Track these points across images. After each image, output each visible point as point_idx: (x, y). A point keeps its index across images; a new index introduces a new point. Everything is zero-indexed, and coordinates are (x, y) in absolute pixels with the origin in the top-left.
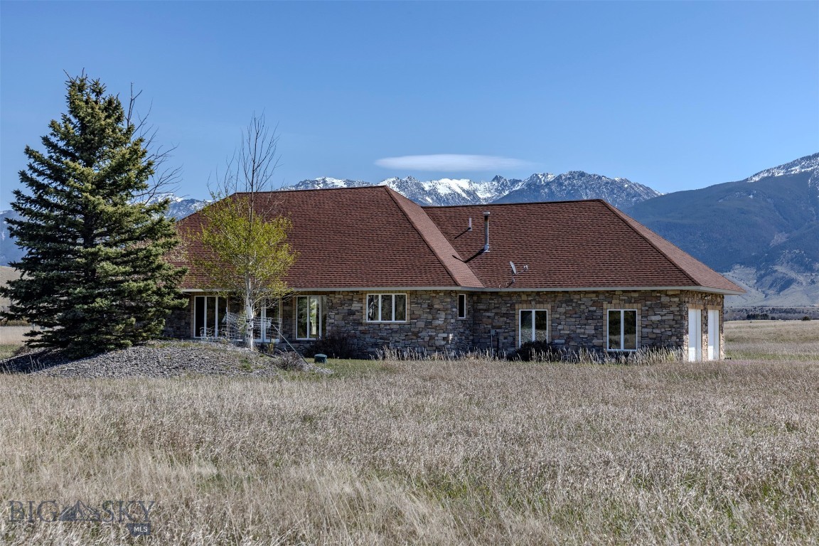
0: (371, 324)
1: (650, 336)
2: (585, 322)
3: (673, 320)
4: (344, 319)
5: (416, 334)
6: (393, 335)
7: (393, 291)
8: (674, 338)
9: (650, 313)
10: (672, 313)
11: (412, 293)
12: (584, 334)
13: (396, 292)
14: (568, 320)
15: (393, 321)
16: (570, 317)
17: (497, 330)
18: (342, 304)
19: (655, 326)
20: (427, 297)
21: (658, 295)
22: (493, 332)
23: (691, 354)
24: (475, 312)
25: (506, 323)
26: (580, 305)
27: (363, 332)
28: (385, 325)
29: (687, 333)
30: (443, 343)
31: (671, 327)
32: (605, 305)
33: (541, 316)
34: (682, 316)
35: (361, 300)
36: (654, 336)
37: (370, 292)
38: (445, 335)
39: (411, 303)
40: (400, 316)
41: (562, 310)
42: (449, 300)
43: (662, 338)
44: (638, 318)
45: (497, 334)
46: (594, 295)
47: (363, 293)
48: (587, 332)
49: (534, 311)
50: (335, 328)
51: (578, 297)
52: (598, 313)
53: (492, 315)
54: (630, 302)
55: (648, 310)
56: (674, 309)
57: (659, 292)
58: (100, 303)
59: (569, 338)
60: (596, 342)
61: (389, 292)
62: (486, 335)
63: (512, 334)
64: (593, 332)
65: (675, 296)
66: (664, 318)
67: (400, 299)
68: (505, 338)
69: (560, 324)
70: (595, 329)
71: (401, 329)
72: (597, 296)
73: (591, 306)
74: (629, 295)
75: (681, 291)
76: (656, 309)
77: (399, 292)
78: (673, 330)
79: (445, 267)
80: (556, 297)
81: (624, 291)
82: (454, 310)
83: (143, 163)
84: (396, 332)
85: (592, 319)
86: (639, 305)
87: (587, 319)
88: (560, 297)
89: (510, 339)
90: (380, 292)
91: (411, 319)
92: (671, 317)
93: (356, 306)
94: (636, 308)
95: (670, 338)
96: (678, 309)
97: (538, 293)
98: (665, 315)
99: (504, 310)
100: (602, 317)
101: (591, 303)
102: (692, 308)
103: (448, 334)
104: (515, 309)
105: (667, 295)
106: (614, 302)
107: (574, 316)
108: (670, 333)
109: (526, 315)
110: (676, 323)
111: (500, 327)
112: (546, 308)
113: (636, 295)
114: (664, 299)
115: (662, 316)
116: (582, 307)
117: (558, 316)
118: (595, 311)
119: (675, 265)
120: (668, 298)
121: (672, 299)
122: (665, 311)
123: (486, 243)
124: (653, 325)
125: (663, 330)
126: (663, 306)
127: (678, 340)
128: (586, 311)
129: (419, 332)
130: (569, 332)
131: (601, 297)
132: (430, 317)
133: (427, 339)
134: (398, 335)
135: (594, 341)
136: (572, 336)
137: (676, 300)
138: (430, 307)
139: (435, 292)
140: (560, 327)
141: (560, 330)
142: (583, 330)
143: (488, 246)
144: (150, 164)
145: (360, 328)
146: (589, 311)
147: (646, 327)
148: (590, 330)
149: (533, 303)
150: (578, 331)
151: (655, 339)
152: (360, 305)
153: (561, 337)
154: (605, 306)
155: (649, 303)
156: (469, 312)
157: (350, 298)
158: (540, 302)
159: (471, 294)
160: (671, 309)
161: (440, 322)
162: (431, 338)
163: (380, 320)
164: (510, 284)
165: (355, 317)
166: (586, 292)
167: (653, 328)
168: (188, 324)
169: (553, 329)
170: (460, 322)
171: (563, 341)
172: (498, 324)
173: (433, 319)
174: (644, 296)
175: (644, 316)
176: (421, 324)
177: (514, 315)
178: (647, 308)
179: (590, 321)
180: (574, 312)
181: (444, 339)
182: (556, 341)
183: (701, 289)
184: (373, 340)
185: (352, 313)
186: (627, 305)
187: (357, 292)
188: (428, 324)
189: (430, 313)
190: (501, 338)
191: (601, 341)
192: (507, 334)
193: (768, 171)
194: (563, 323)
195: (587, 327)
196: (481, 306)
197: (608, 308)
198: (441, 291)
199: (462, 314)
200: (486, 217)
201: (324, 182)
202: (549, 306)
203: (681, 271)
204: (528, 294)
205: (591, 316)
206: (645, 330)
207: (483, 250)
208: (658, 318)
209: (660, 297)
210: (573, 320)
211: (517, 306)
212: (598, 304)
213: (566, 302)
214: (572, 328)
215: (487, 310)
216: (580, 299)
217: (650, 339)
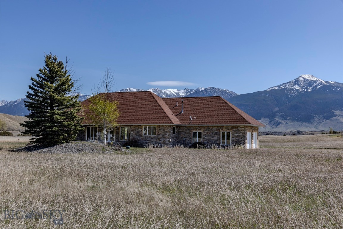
0: (145, 136)
1: (235, 140)
2: (214, 136)
4: (136, 134)
5: (159, 140)
6: (152, 140)
7: (152, 125)
8: (242, 141)
9: (235, 133)
10: (242, 133)
11: (158, 126)
12: (214, 139)
13: (153, 125)
14: (208, 135)
15: (152, 135)
16: (209, 134)
18: (135, 130)
19: (236, 137)
20: (163, 127)
22: (184, 139)
23: (248, 146)
24: (179, 132)
25: (188, 136)
26: (212, 130)
27: (142, 139)
28: (149, 136)
29: (247, 139)
30: (168, 142)
31: (242, 137)
32: (220, 130)
33: (200, 134)
34: (245, 134)
35: (141, 128)
36: (236, 140)
37: (144, 125)
38: (169, 140)
39: (158, 129)
40: (154, 133)
41: (206, 132)
42: (170, 128)
43: (239, 141)
44: (231, 134)
45: (186, 139)
46: (217, 127)
47: (142, 126)
48: (215, 139)
49: (197, 132)
50: (133, 137)
51: (211, 127)
52: (218, 133)
53: (184, 133)
54: (229, 129)
57: (238, 126)
58: (55, 129)
59: (209, 141)
60: (217, 142)
61: (151, 125)
62: (182, 140)
63: (190, 139)
64: (217, 139)
65: (243, 127)
66: (239, 135)
67: (154, 128)
68: (188, 141)
69: (206, 136)
70: (217, 138)
71: (155, 138)
72: (218, 127)
73: (216, 131)
74: (228, 127)
75: (245, 126)
76: (237, 132)
77: (154, 125)
78: (242, 138)
79: (169, 118)
80: (205, 127)
81: (226, 126)
82: (172, 131)
83: (70, 83)
84: (153, 139)
85: (217, 135)
86: (231, 130)
87: (215, 135)
88: (206, 128)
89: (190, 141)
90: (148, 126)
91: (158, 134)
92: (242, 134)
93: (140, 130)
94: (230, 131)
95: (241, 141)
96: (244, 132)
97: (199, 126)
98: (240, 134)
99: (188, 132)
100: (219, 134)
101: (216, 130)
102: (249, 131)
103: (170, 139)
104: (191, 132)
105: (240, 127)
106: (223, 129)
108: (241, 140)
109: (195, 133)
110: (243, 136)
111: (187, 137)
112: (202, 131)
113: (230, 127)
114: (239, 129)
117: (205, 134)
118: (217, 132)
119: (243, 118)
122: (240, 132)
123: (182, 110)
125: (239, 138)
126: (239, 131)
127: (244, 142)
128: (214, 132)
129: (160, 139)
130: (209, 139)
131: (219, 128)
132: (164, 134)
133: (163, 141)
134: (153, 140)
137: (243, 129)
138: (164, 130)
139: (165, 126)
140: (206, 137)
141: (206, 138)
143: (183, 111)
144: (72, 83)
145: (141, 137)
146: (215, 132)
147: (234, 137)
148: (216, 138)
149: (197, 129)
150: (212, 139)
151: (236, 141)
152: (141, 130)
153: (206, 140)
154: (220, 131)
155: (234, 130)
156: (176, 132)
157: (138, 127)
158: (199, 129)
159: (177, 126)
160: (242, 132)
161: (167, 135)
162: (164, 141)
163: (147, 135)
164: (190, 123)
165: (139, 134)
166: (214, 126)
168: (84, 136)
169: (204, 138)
170: (174, 136)
171: (207, 142)
172: (186, 136)
173: (165, 134)
174: (233, 127)
175: (233, 134)
176: (161, 136)
177: (191, 133)
180: (210, 132)
181: (168, 141)
182: (205, 142)
183: (251, 125)
184: (145, 141)
185: (138, 132)
186: (227, 130)
187: (140, 125)
188: (163, 136)
189: (164, 132)
190: (187, 141)
191: (219, 142)
192: (189, 140)
193: (273, 87)
196: (181, 130)
197: (221, 131)
198: (167, 125)
199: (174, 133)
200: (182, 102)
201: (130, 89)
203: (245, 119)
204: (196, 126)
205: (216, 134)
206: (233, 138)
207: (181, 112)
208: (238, 134)
210: (210, 135)
211: (192, 131)
212: (218, 130)
213: (208, 129)
214: (210, 137)
215: (182, 132)
216: (212, 128)
217: (235, 141)
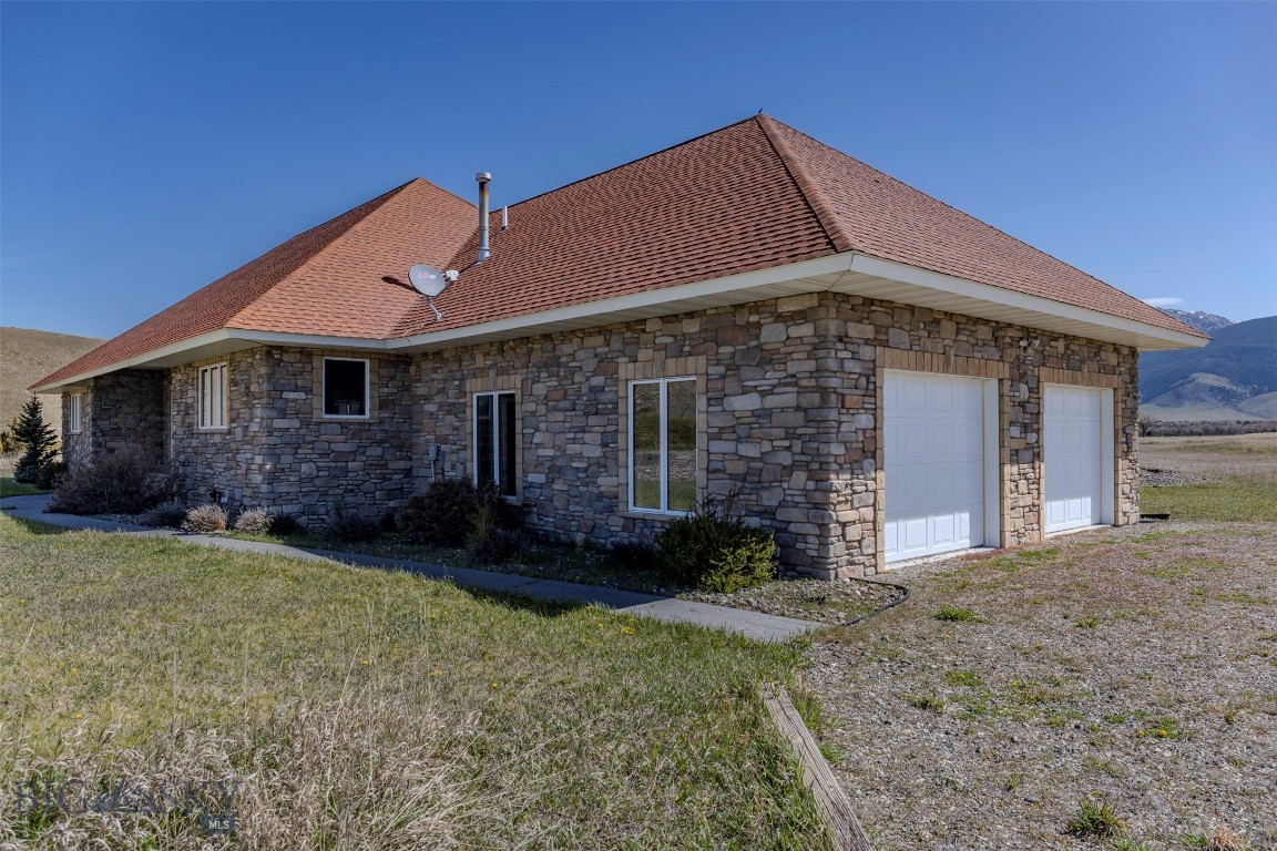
0: (201, 434)
2: (580, 422)
3: (798, 408)
5: (235, 458)
8: (799, 477)
9: (731, 386)
10: (794, 380)
12: (580, 457)
14: (551, 417)
16: (556, 409)
17: (443, 447)
19: (742, 431)
21: (754, 318)
22: (432, 452)
24: (414, 404)
25: (454, 428)
26: (573, 371)
27: (196, 452)
31: (790, 434)
32: (625, 368)
33: (507, 407)
34: (824, 392)
36: (740, 468)
41: (540, 389)
43: (765, 476)
44: (701, 405)
45: (441, 455)
46: (599, 340)
48: (586, 451)
49: (495, 395)
52: (611, 392)
53: (436, 408)
54: (680, 354)
55: (723, 377)
56: (801, 366)
59: (553, 470)
63: (461, 455)
64: (598, 452)
65: (805, 317)
66: (771, 401)
68: (453, 467)
69: (537, 429)
70: (604, 445)
72: (609, 343)
73: (595, 373)
76: (746, 373)
78: (798, 446)
85: (598, 413)
86: (702, 360)
87: (587, 414)
92: (788, 398)
94: (694, 371)
96: (811, 365)
97: (501, 345)
98: (771, 392)
99: (451, 396)
100: (615, 410)
101: (594, 363)
104: (467, 393)
105: (779, 318)
106: (642, 353)
107: (562, 405)
108: (785, 459)
109: (483, 408)
110: (807, 422)
111: (445, 440)
112: (514, 385)
113: (693, 327)
114: (772, 334)
115: (763, 394)
116: (577, 378)
117: (534, 407)
118: (602, 389)
120: (781, 327)
121: (796, 331)
122: (772, 376)
124: (737, 430)
125: (766, 447)
126: (767, 359)
127: (811, 485)
128: (585, 389)
129: (237, 452)
130: (550, 452)
131: (618, 343)
132: (247, 414)
133: (244, 470)
135: (600, 481)
136: (560, 462)
137: (806, 330)
138: (248, 389)
140: (536, 438)
141: (538, 446)
142: (577, 447)
143: (485, 254)
146: (592, 389)
147: (721, 434)
148: (593, 447)
149: (492, 373)
150: (573, 449)
153: (538, 465)
154: (622, 374)
155: (726, 350)
156: (383, 404)
158: (503, 372)
159: (389, 357)
160: (792, 368)
161: (256, 426)
163: (209, 426)
164: (425, 326)
166: (584, 333)
167: (738, 440)
169: (527, 445)
170: (334, 428)
171: (543, 479)
172: (445, 431)
173: (250, 419)
174: (719, 328)
175: (716, 399)
176: (239, 433)
177: (464, 409)
178: (722, 369)
179: (593, 420)
180: (561, 394)
182: (531, 478)
186: (671, 362)
188: (246, 433)
189: (247, 405)
190: (447, 466)
191: (614, 481)
192: (454, 457)
194: (543, 426)
195: (587, 437)
196: (421, 389)
197: (632, 378)
202: (518, 378)
204: (485, 349)
205: (594, 403)
206: (717, 446)
207: (476, 262)
208: (753, 401)
209: (758, 325)
210: (559, 416)
211: (469, 385)
212: (606, 365)
213: (546, 365)
214: (559, 440)
215: (427, 398)
216: (572, 355)
217: (732, 477)
